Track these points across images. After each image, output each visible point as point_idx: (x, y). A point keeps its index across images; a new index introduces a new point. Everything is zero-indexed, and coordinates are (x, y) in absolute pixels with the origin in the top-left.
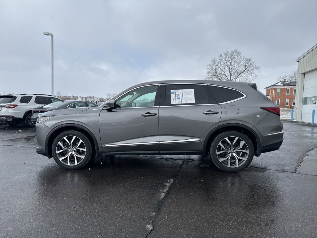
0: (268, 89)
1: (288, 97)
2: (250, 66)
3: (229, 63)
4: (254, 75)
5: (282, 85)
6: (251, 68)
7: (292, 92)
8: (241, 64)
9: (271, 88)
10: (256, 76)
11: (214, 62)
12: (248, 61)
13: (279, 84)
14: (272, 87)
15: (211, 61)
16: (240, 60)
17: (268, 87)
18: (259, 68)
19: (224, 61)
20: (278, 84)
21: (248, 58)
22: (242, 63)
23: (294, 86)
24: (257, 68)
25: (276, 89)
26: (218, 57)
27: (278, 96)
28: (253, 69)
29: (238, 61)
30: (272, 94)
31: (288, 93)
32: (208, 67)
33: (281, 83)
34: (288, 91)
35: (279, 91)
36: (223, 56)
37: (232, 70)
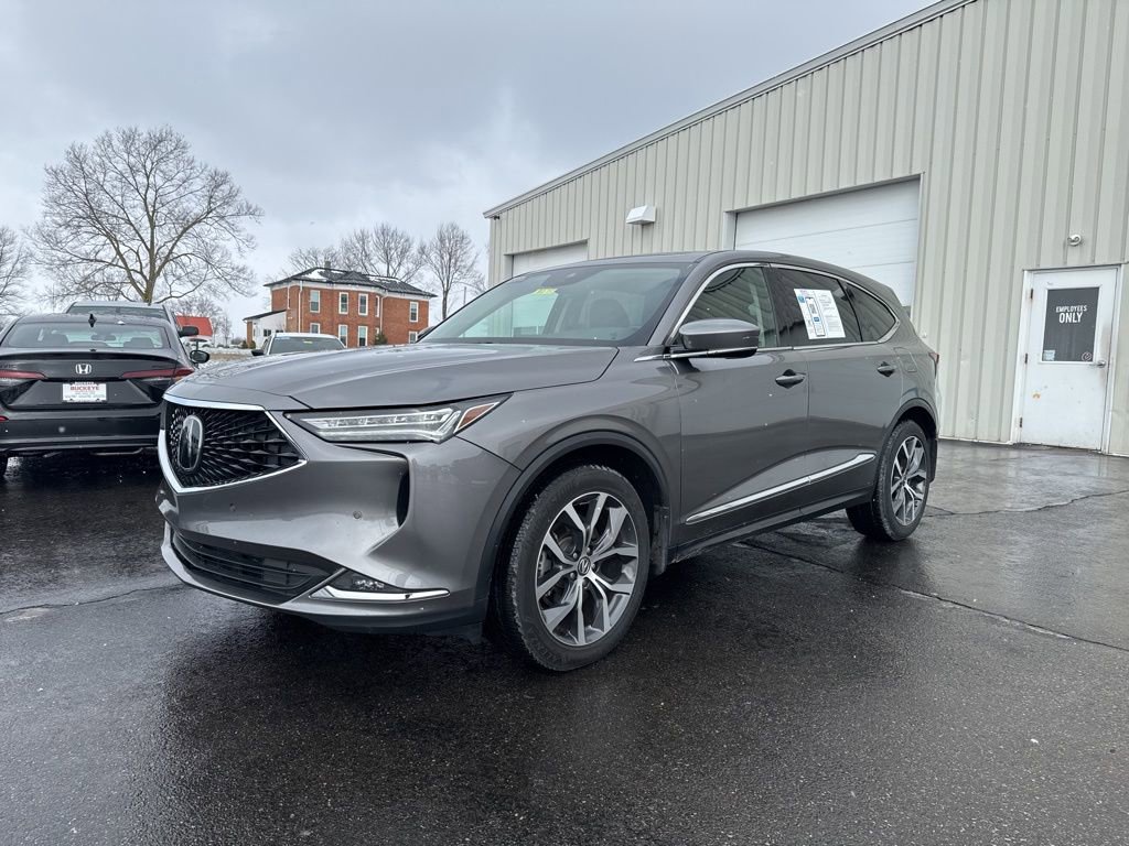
0: (276, 288)
1: (343, 320)
2: (226, 202)
3: (141, 179)
4: (243, 235)
5: (325, 279)
6: (231, 210)
7: (354, 305)
8: (194, 188)
9: (289, 286)
10: (250, 239)
11: (77, 159)
12: (218, 180)
13: (315, 275)
14: (294, 283)
15: (64, 155)
16: (188, 171)
17: (280, 283)
18: (257, 213)
19: (121, 167)
20: (311, 276)
21: (221, 170)
22: (197, 184)
23: (360, 285)
24: (251, 212)
25: (307, 291)
26: (95, 144)
27: (314, 314)
28: (238, 214)
29: (181, 175)
30: (294, 305)
31: (342, 306)
32: (51, 179)
33: (321, 274)
34: (344, 300)
35: (315, 297)
36: (115, 143)
37: (157, 205)
